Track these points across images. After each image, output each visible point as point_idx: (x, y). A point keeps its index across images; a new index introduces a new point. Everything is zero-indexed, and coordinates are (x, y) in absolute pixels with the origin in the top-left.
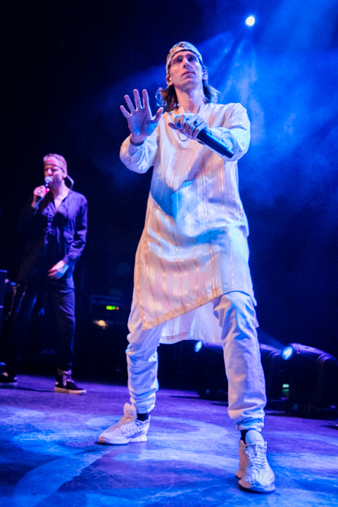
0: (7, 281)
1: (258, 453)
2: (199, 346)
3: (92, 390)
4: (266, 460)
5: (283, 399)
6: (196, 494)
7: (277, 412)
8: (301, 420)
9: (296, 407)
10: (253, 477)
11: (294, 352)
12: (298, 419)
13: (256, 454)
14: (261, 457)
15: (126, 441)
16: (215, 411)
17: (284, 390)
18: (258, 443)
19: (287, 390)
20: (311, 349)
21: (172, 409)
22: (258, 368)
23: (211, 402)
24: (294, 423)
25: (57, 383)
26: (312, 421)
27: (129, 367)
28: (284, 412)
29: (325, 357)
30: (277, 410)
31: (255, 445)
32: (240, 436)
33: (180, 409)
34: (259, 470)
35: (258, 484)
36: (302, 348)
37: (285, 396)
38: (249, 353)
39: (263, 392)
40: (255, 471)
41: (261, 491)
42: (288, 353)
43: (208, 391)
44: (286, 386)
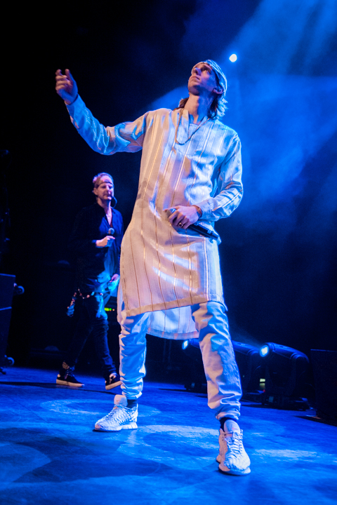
0: (15, 284)
1: (236, 440)
2: (186, 344)
3: (90, 382)
4: (242, 446)
5: (260, 392)
6: (180, 475)
7: (254, 403)
8: (276, 410)
9: (271, 399)
10: (231, 461)
11: (270, 350)
12: (272, 410)
13: (233, 441)
14: (238, 444)
15: (119, 428)
16: (199, 403)
17: (261, 384)
18: (235, 431)
19: (264, 384)
20: (285, 348)
21: (160, 401)
22: (233, 365)
23: (196, 394)
24: (269, 413)
25: (59, 376)
26: (286, 411)
27: (121, 349)
28: (260, 404)
29: (297, 354)
30: (254, 401)
31: (232, 433)
32: (220, 425)
33: (168, 400)
34: (236, 455)
35: (235, 468)
36: (277, 346)
37: (262, 390)
38: (225, 351)
39: (239, 385)
40: (232, 456)
41: (238, 474)
42: (264, 351)
43: (193, 385)
44: (262, 380)
